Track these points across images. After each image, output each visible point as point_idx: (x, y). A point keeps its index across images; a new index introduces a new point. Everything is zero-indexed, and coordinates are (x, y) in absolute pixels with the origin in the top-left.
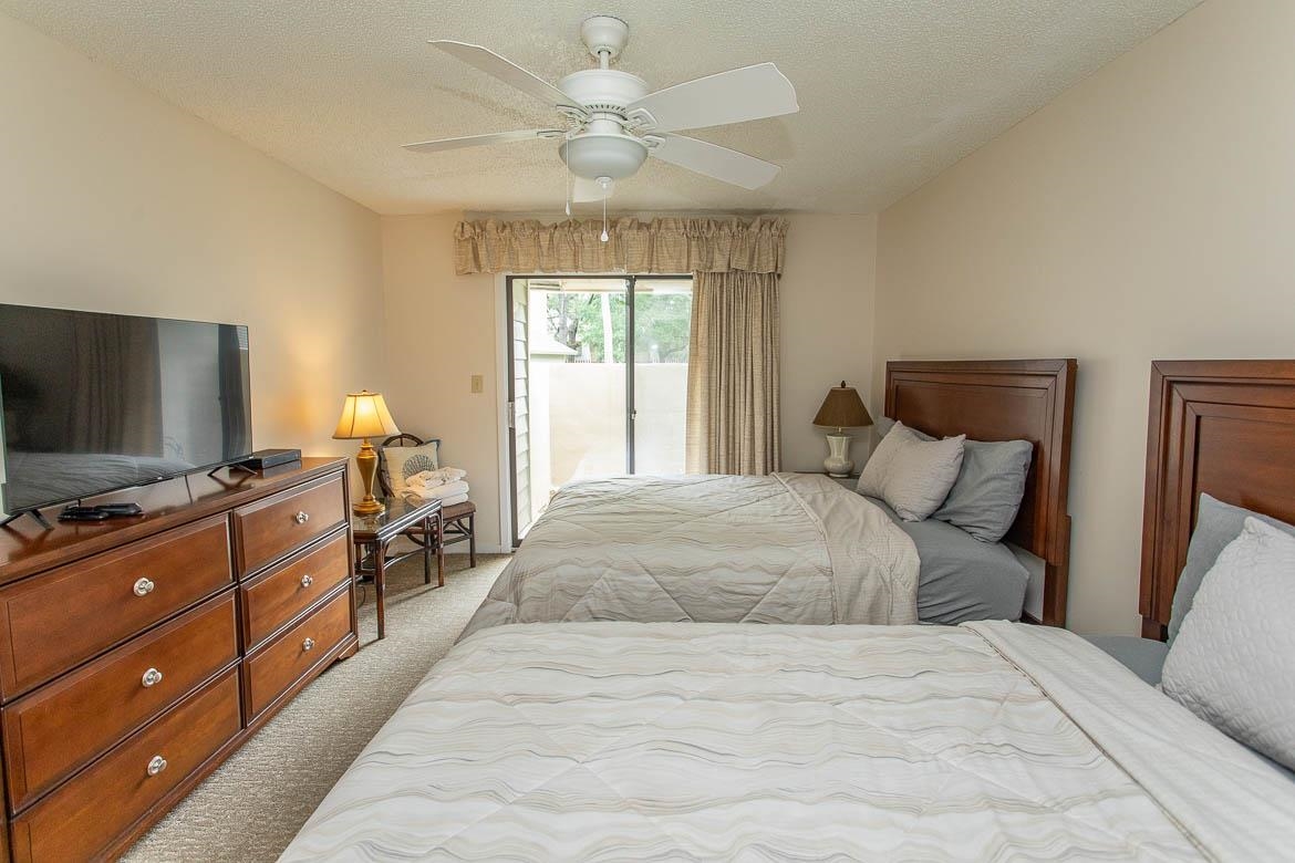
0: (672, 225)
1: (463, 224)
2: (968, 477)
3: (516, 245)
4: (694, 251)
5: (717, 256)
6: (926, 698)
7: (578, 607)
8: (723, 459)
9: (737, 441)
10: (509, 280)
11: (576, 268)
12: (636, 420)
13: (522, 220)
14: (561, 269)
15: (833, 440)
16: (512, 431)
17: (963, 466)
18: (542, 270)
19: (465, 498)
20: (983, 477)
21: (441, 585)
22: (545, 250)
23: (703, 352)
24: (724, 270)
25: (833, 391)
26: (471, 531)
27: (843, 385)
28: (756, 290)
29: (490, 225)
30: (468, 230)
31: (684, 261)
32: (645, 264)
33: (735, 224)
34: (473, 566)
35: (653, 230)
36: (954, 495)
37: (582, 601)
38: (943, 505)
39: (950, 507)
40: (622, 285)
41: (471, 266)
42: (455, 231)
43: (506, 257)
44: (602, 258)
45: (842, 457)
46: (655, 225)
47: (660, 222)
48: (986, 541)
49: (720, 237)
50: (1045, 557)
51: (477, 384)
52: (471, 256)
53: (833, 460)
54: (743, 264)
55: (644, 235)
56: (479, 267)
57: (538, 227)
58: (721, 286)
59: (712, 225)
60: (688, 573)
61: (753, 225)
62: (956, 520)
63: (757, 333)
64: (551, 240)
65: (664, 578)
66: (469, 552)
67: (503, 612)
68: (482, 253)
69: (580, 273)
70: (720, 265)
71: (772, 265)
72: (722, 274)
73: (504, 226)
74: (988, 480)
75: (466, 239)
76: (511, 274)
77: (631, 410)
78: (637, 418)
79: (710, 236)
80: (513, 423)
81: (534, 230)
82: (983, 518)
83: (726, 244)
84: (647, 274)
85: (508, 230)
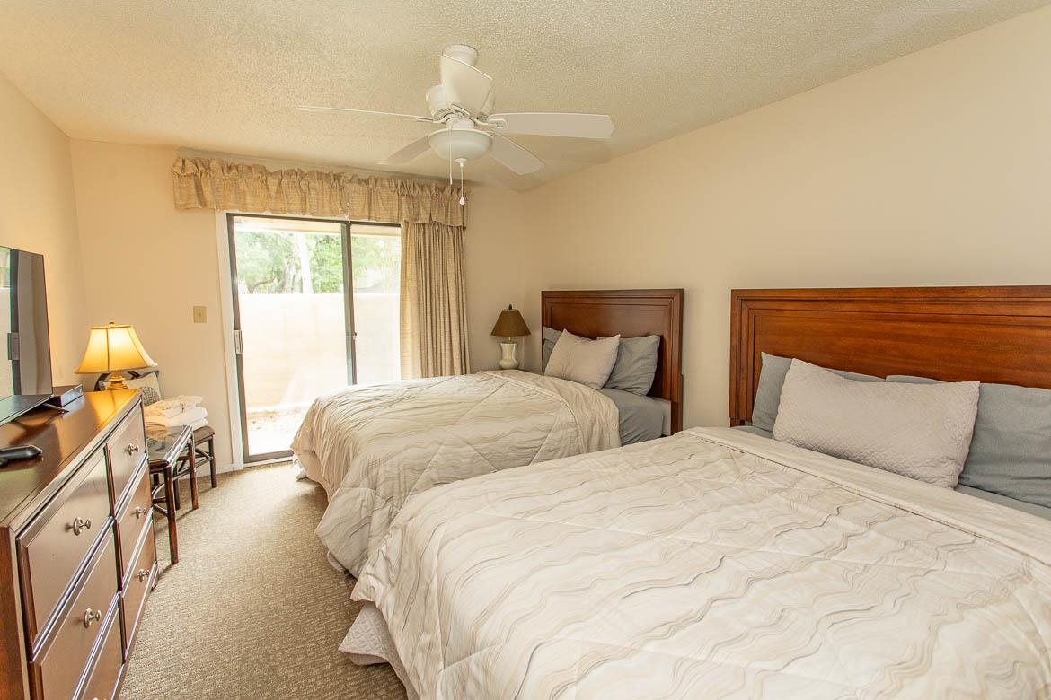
0: (386, 183)
1: (184, 161)
2: (624, 359)
3: (242, 186)
4: (404, 206)
5: (421, 210)
6: (591, 495)
7: (423, 478)
8: (432, 366)
9: (439, 352)
10: (230, 216)
11: (304, 212)
12: (356, 340)
13: (249, 164)
14: (290, 212)
15: (506, 346)
16: (240, 357)
17: (619, 355)
18: (272, 211)
19: (204, 423)
20: (635, 358)
21: (195, 507)
22: (273, 193)
24: (427, 222)
25: (504, 313)
26: (211, 453)
27: (510, 307)
28: (449, 238)
29: (213, 164)
30: (190, 169)
31: (396, 213)
32: (366, 213)
33: (433, 188)
34: (214, 486)
35: (371, 186)
36: (616, 372)
37: (424, 474)
38: (610, 378)
39: (616, 378)
41: (194, 200)
42: (174, 166)
43: (233, 196)
44: (327, 203)
45: (513, 358)
46: (372, 181)
47: (376, 180)
48: (642, 395)
49: (422, 197)
50: (671, 399)
51: (200, 315)
52: (194, 191)
53: (506, 360)
54: (441, 219)
55: (363, 189)
56: (203, 203)
57: (265, 172)
58: (424, 233)
59: (417, 187)
60: (495, 439)
61: (447, 190)
62: (621, 385)
63: (451, 270)
64: (280, 183)
65: (479, 446)
66: (209, 473)
67: (358, 496)
68: (207, 190)
69: (306, 216)
70: (424, 218)
71: (461, 220)
72: (424, 225)
73: (230, 168)
74: (639, 359)
75: (188, 176)
76: (233, 211)
77: (352, 333)
79: (415, 195)
80: (241, 350)
81: (261, 173)
82: (639, 381)
83: (428, 202)
84: (367, 220)
85: (234, 171)
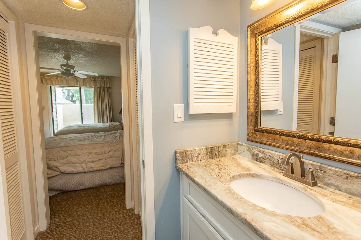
3: (52, 80)
4: (93, 83)
5: (98, 84)
10: (51, 87)
14: (63, 85)
16: (53, 118)
18: (59, 85)
22: (59, 81)
23: (96, 101)
28: (106, 90)
29: (45, 76)
31: (91, 84)
32: (83, 84)
33: (101, 78)
40: (78, 89)
43: (50, 82)
49: (98, 80)
54: (103, 86)
55: (82, 79)
56: (43, 84)
58: (99, 89)
59: (97, 78)
61: (105, 79)
63: (107, 98)
64: (61, 79)
68: (44, 81)
71: (109, 86)
72: (99, 87)
76: (51, 85)
77: (82, 113)
78: (83, 114)
79: (96, 80)
81: (56, 77)
83: (99, 82)
84: (83, 86)
